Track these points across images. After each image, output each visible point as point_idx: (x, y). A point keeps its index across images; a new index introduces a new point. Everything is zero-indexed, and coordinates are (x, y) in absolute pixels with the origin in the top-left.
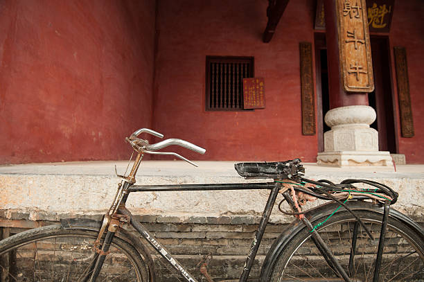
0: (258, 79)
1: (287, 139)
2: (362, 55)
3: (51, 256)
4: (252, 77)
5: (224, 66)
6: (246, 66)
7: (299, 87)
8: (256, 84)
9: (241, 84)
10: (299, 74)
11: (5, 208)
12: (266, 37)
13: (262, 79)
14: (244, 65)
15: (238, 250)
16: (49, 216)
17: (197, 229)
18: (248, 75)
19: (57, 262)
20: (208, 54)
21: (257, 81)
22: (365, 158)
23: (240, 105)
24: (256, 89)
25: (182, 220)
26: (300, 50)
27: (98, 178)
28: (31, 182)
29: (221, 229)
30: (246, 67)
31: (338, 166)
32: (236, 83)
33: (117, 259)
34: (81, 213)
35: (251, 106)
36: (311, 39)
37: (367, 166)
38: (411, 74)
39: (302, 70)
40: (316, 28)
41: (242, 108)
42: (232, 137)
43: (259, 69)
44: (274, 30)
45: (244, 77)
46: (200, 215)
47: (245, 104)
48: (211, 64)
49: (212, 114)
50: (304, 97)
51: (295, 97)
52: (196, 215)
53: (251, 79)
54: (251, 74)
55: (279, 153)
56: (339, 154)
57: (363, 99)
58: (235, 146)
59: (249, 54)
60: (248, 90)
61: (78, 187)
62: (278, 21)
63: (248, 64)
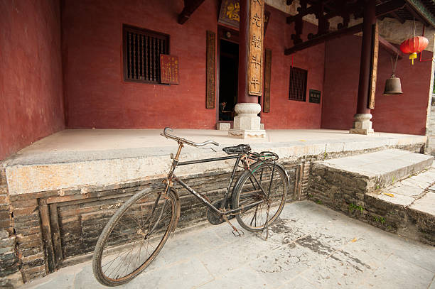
0: (174, 57)
1: (195, 111)
2: (258, 72)
3: (96, 215)
4: (168, 54)
5: (140, 38)
6: (162, 42)
7: (205, 69)
8: (172, 61)
9: (158, 58)
10: (205, 57)
11: (58, 189)
12: (181, 19)
13: (177, 58)
14: (160, 40)
15: (208, 188)
16: (98, 188)
17: (191, 181)
18: (164, 51)
19: (101, 218)
20: (126, 22)
21: (173, 59)
22: (255, 134)
23: (157, 78)
24: (171, 66)
25: (185, 178)
26: (207, 38)
27: (134, 159)
28: (80, 167)
29: (203, 179)
30: (163, 44)
31: (242, 138)
32: (153, 57)
33: (143, 207)
34: (122, 183)
35: (167, 81)
36: (215, 30)
37: (255, 138)
38: (272, 70)
39: (207, 56)
40: (219, 21)
41: (159, 82)
42: (151, 108)
43: (174, 47)
44: (189, 15)
45: (160, 53)
46: (193, 174)
47: (162, 79)
48: (128, 33)
49: (131, 85)
50: (208, 78)
51: (202, 77)
52: (191, 174)
53: (167, 56)
54: (167, 51)
55: (190, 122)
56: (243, 131)
57: (256, 99)
58: (154, 115)
59: (165, 31)
60: (165, 66)
61: (119, 167)
62: (194, 10)
63: (164, 41)
